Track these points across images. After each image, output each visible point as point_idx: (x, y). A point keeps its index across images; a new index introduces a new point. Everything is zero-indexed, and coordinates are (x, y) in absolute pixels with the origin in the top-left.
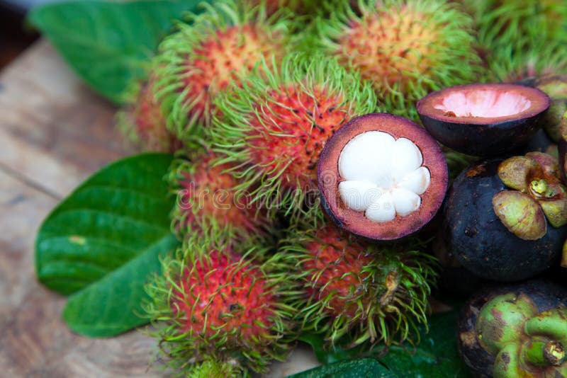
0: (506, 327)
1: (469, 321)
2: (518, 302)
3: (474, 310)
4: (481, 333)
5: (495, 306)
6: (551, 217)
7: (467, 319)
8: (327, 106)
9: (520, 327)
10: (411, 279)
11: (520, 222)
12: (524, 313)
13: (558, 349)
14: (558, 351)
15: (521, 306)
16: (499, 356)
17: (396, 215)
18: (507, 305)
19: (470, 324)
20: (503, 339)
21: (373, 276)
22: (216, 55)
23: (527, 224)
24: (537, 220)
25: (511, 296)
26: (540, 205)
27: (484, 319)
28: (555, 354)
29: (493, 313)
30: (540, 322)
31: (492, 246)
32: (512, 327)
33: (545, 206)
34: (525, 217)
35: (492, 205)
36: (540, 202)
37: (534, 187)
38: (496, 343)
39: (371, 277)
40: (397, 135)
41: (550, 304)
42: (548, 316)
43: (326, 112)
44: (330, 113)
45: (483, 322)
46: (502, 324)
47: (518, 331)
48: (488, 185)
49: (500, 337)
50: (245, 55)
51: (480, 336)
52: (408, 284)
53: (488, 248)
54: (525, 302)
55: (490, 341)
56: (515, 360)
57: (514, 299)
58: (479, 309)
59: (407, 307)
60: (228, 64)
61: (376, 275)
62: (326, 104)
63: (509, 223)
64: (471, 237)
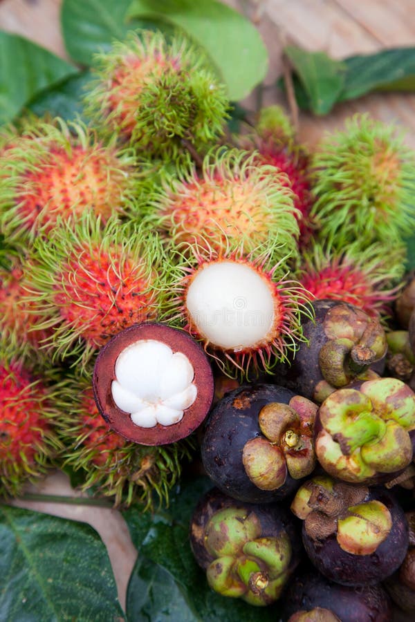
0: (227, 542)
1: (203, 518)
2: (247, 521)
3: (210, 510)
4: (207, 536)
5: (225, 519)
6: (292, 473)
7: (201, 515)
8: (132, 288)
9: (239, 545)
10: (165, 463)
11: (262, 476)
12: (248, 535)
13: (263, 579)
14: (262, 581)
15: (247, 526)
16: (215, 563)
17: (158, 423)
18: (236, 522)
19: (202, 521)
20: (223, 551)
21: (129, 459)
22: (55, 179)
23: (267, 478)
24: (278, 476)
25: (242, 514)
26: (286, 459)
27: (213, 525)
28: (259, 583)
29: (222, 525)
30: (257, 549)
31: (234, 480)
32: (233, 544)
33: (290, 460)
34: (267, 473)
35: (242, 453)
36: (287, 456)
37: (287, 439)
38: (216, 551)
39: (127, 459)
40: (175, 349)
41: (274, 529)
42: (266, 545)
43: (130, 294)
44: (132, 297)
45: (211, 528)
46: (225, 538)
47: (237, 549)
48: (246, 425)
49: (221, 548)
50: (82, 187)
51: (206, 538)
52: (162, 466)
53: (231, 481)
54: (252, 524)
55: (212, 546)
56: (227, 572)
57: (244, 518)
58: (213, 512)
59: (155, 485)
60: (64, 191)
61: (132, 458)
62: (132, 285)
63: (251, 474)
64: (219, 465)
